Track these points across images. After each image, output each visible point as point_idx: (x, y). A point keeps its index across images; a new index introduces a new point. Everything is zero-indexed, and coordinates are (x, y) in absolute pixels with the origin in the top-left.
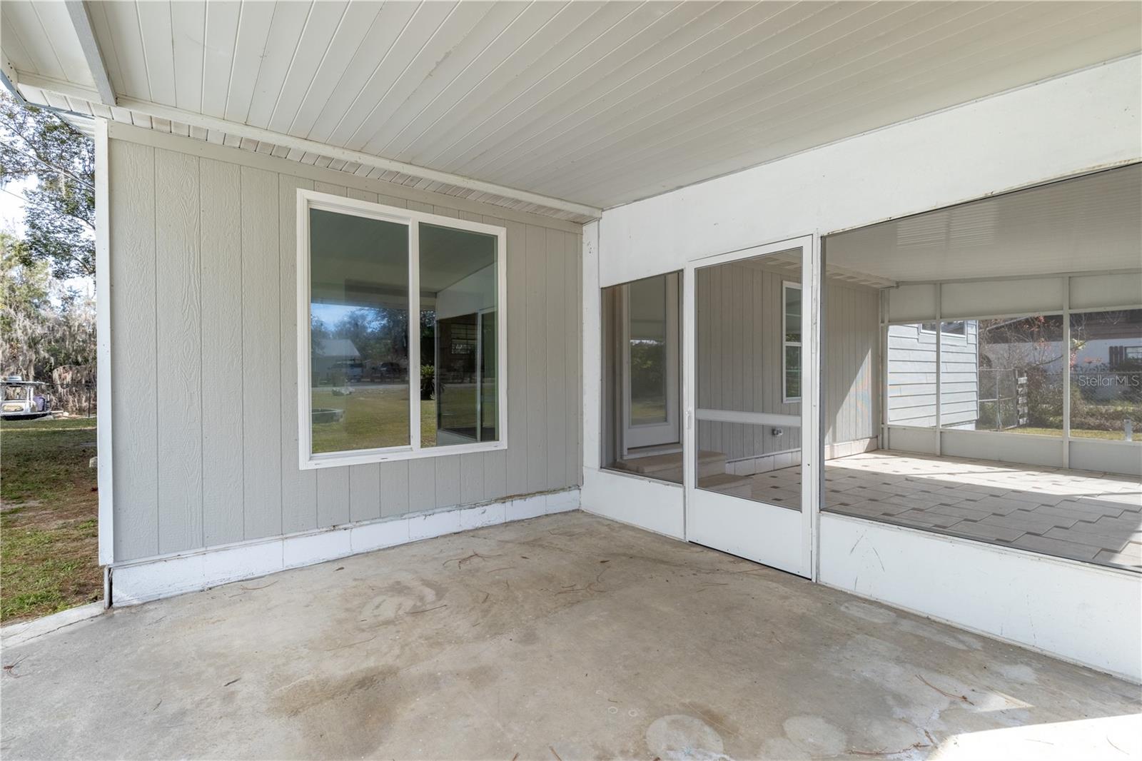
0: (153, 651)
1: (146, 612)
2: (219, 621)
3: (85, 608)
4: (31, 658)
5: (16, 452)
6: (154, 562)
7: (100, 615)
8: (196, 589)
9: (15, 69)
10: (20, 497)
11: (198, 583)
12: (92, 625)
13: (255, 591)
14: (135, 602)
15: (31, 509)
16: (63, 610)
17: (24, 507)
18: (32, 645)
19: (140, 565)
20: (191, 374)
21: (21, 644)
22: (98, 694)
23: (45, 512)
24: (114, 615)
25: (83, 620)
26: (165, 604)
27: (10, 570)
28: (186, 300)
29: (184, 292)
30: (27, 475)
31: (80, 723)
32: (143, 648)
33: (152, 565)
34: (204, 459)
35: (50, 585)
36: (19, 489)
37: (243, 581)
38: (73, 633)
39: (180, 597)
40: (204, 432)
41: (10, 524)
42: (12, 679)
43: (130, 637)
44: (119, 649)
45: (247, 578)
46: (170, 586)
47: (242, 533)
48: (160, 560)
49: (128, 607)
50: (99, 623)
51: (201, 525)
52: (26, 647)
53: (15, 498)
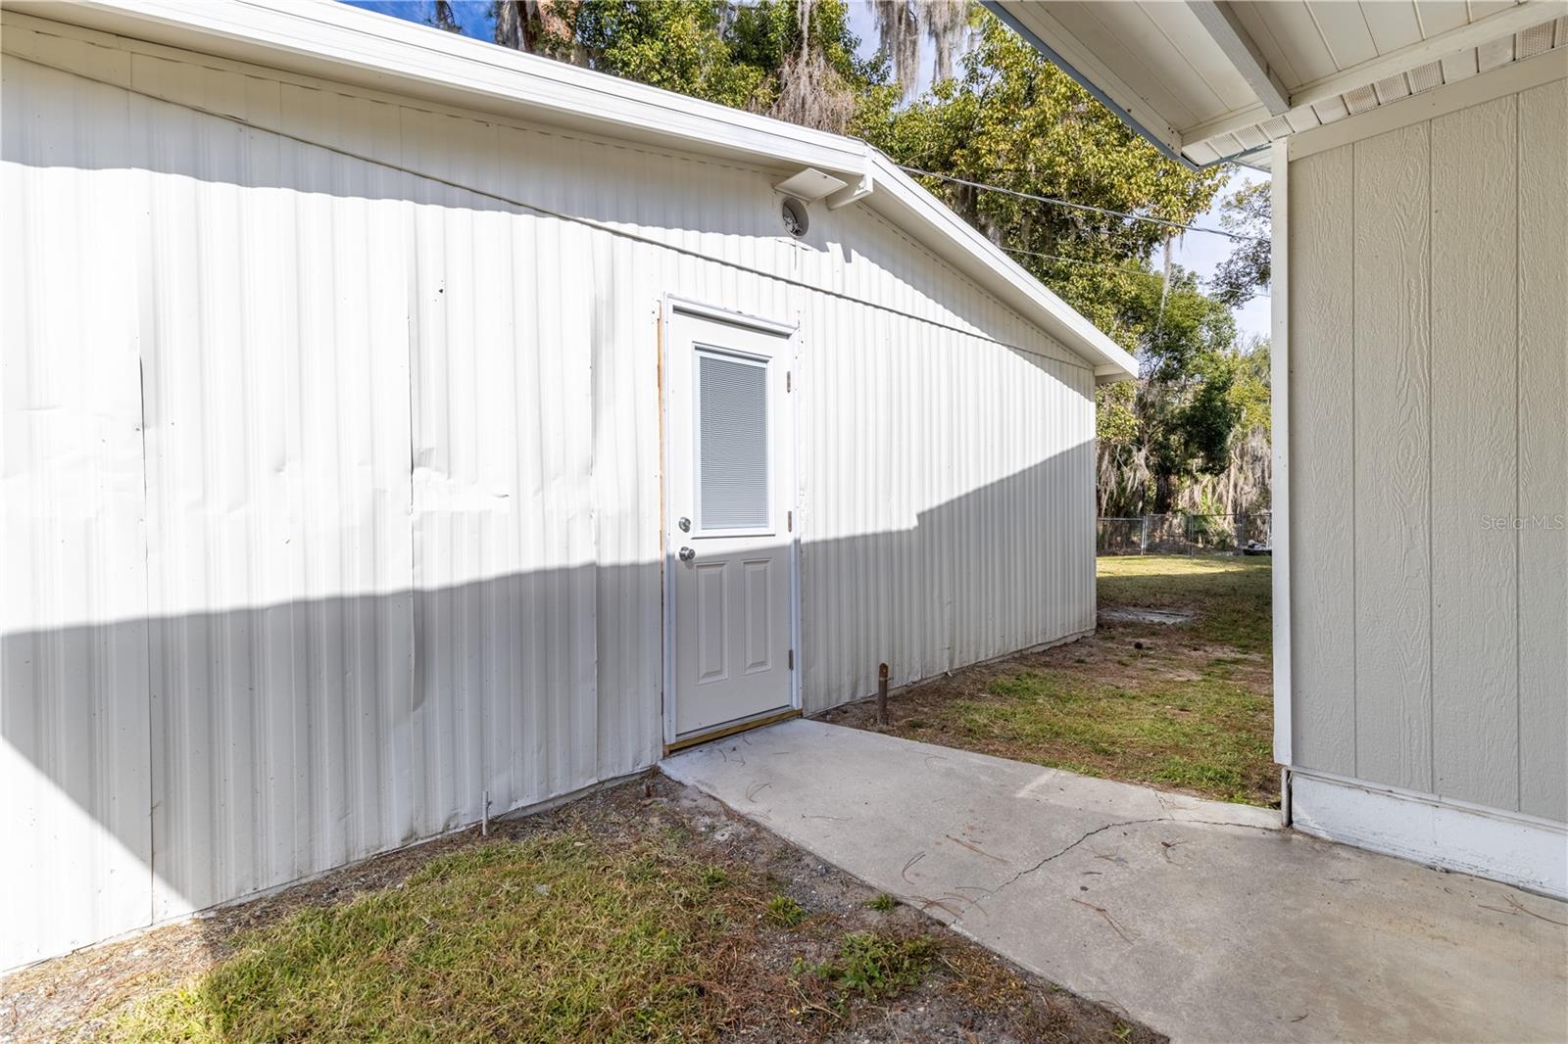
0: (1322, 925)
1: (1334, 857)
2: (1445, 939)
3: (1263, 812)
4: (1189, 847)
5: (1258, 592)
6: (1350, 787)
7: (1275, 830)
8: (1421, 860)
9: (1179, 132)
10: (1246, 646)
11: (1426, 853)
12: (1261, 839)
13: (1538, 922)
14: (1323, 835)
15: (1252, 663)
16: (1238, 802)
17: (1245, 659)
18: (1196, 830)
19: (1330, 784)
20: (1411, 495)
21: (1186, 823)
22: (1235, 941)
23: (1263, 670)
24: (1291, 839)
25: (1254, 827)
26: (1363, 860)
27: (1206, 729)
28: (1403, 372)
29: (1399, 361)
30: (1260, 621)
31: (1203, 968)
32: (1310, 911)
33: (1347, 789)
34: (1435, 642)
35: (1234, 764)
36: (1249, 636)
37: (1518, 888)
38: (1238, 838)
39: (1392, 860)
40: (1435, 595)
41: (1227, 675)
42: (1163, 861)
43: (1299, 884)
44: (1281, 893)
45: (1528, 886)
46: (1374, 834)
47: (1516, 797)
48: (1359, 787)
49: (1312, 837)
50: (1270, 841)
51: (1429, 754)
52: (1189, 829)
53: (1241, 646)
